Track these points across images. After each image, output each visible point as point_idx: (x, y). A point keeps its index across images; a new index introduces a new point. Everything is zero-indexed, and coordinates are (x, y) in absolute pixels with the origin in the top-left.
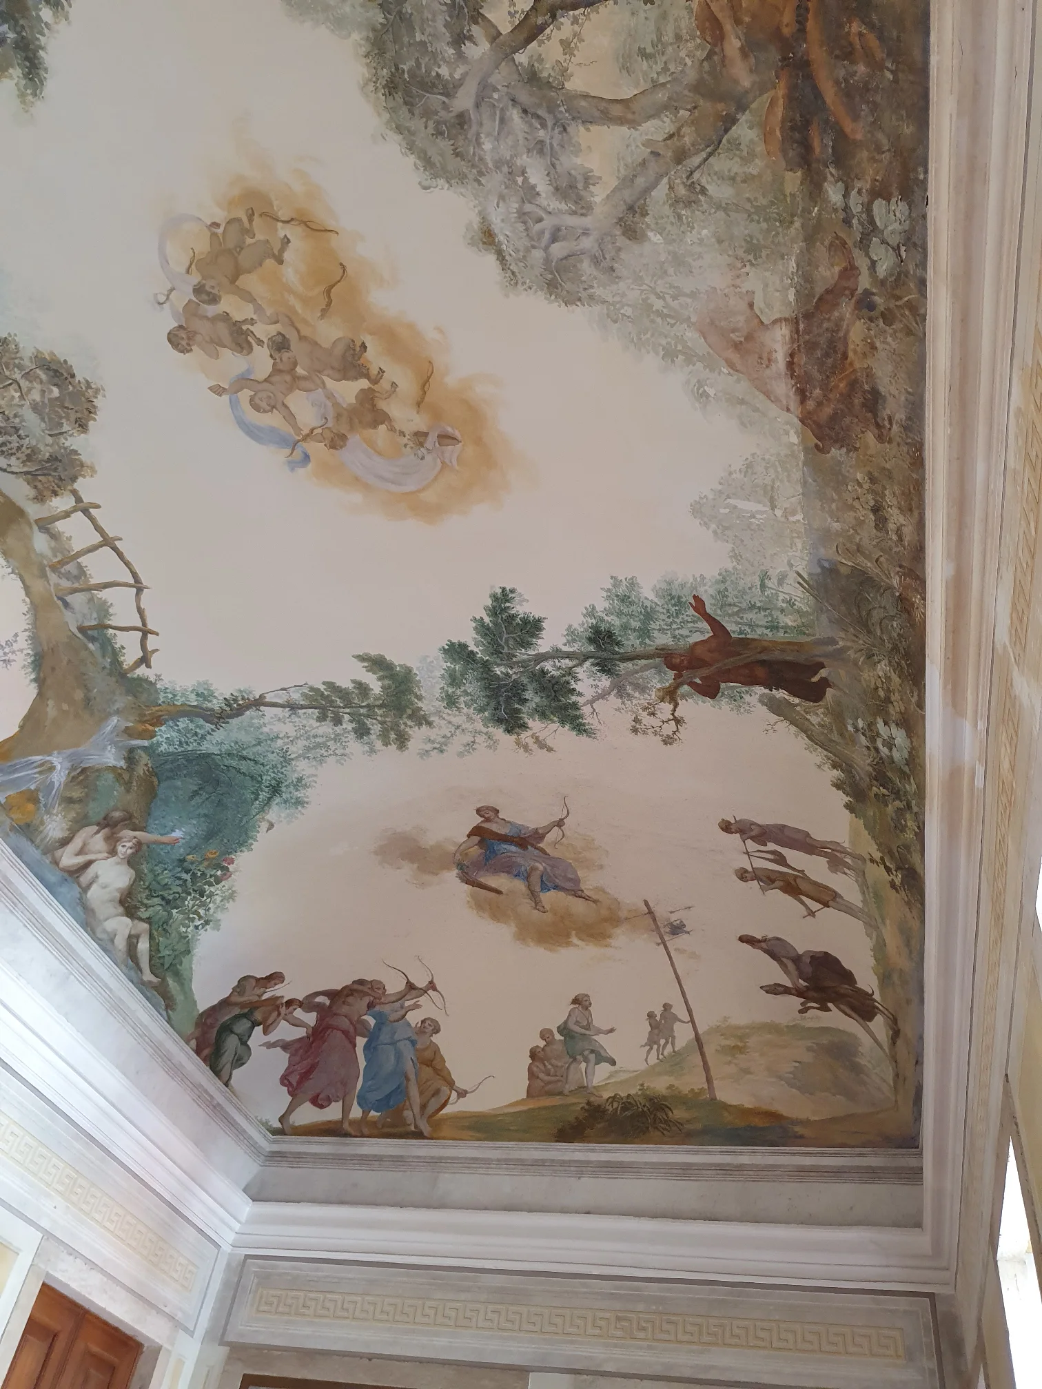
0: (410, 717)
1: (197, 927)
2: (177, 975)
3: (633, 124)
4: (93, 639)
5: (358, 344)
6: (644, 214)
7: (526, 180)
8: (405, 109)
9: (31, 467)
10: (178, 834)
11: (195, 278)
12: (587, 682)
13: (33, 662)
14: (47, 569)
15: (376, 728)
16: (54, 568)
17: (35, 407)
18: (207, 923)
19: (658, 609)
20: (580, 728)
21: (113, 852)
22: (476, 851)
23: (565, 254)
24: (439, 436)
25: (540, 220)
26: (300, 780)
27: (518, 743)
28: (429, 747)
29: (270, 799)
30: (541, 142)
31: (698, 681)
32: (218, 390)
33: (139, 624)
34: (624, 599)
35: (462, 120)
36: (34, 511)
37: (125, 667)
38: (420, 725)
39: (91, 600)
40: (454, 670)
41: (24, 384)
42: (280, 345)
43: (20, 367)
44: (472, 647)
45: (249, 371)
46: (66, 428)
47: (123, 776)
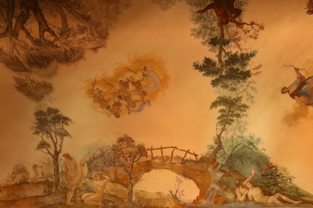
0: (237, 101)
1: (290, 182)
2: (303, 195)
3: (65, 16)
4: (185, 163)
5: (120, 82)
6: (84, 15)
7: (81, 39)
8: (70, 60)
9: (140, 154)
10: (253, 172)
11: (105, 108)
12: (232, 49)
13: (185, 177)
14: (164, 163)
15: (238, 112)
16: (164, 162)
17: (128, 147)
18: (290, 179)
19: (203, 24)
20: (252, 55)
21: (248, 189)
22: (302, 98)
23: (96, 33)
24: (144, 70)
25: (89, 38)
26: (250, 136)
27: (255, 75)
28: (250, 100)
29: (253, 146)
30: (73, 34)
31: (233, 15)
32: (129, 113)
33: (185, 152)
34: (199, 33)
35: (71, 49)
36: (149, 158)
37: (196, 160)
38: (240, 100)
39: (175, 158)
40: (222, 86)
41: (122, 147)
42: (120, 97)
43: (119, 146)
44: (214, 79)
45: (126, 105)
46: (133, 144)
47: (226, 174)
